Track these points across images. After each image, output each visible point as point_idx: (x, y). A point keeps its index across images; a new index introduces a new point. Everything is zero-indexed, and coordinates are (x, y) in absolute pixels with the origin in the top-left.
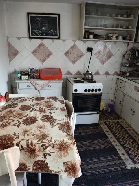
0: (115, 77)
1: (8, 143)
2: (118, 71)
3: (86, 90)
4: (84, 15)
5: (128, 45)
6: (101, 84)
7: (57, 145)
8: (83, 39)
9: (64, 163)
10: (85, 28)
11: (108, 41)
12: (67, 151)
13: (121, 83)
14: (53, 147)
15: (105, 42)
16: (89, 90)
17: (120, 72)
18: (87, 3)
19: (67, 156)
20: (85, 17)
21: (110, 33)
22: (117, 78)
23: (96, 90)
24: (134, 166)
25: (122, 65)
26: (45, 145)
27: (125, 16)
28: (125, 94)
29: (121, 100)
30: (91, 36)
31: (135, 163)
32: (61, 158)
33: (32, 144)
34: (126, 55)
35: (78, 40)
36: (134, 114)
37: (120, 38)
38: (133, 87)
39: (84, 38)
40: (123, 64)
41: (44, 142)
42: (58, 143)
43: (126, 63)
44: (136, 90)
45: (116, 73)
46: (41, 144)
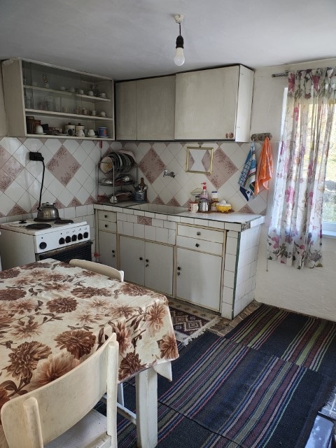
0: (91, 207)
1: (87, 340)
2: (94, 196)
3: (62, 241)
4: (22, 86)
5: (101, 146)
6: (86, 223)
7: (149, 314)
8: (26, 135)
9: (159, 342)
10: (26, 112)
11: (66, 139)
12: (160, 319)
13: (106, 216)
14: (144, 320)
15: (62, 140)
16: (68, 239)
17: (99, 196)
18: (23, 62)
19: (162, 328)
20: (25, 89)
21: (70, 124)
22: (95, 209)
23: (80, 237)
24: (189, 338)
25: (99, 183)
26: (135, 320)
27: (91, 93)
28: (120, 235)
29: (115, 249)
30: (40, 129)
31: (188, 333)
32: (154, 336)
33: (119, 326)
34: (102, 165)
35: (7, 136)
36: (147, 265)
37: (92, 133)
38: (135, 219)
39: (28, 133)
40: (103, 182)
41: (134, 316)
42: (149, 310)
43: (106, 180)
44: (142, 223)
45: (91, 201)
46: (131, 322)
